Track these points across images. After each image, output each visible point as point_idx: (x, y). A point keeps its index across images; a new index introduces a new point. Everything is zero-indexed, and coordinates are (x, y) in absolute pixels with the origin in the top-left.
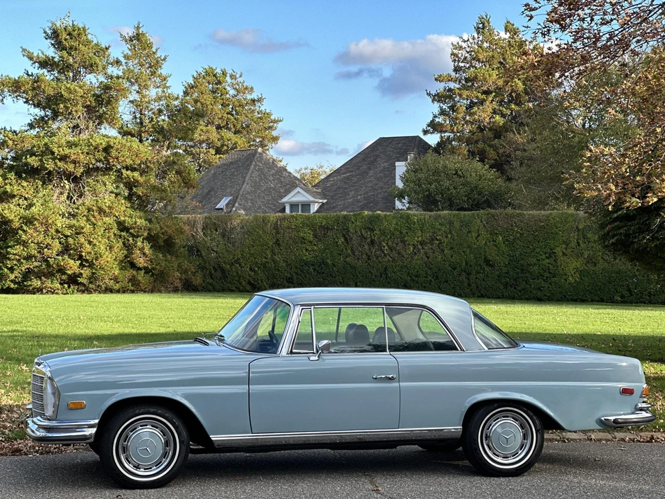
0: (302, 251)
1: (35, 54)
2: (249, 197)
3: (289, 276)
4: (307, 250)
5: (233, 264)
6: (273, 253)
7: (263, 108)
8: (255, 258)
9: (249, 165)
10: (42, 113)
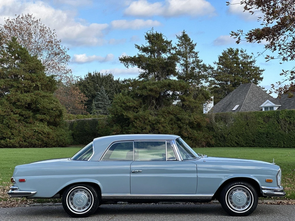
0: (259, 128)
1: (141, 47)
2: (247, 105)
3: (253, 139)
4: (260, 127)
5: (228, 135)
6: (246, 129)
7: (255, 65)
8: (238, 131)
9: (247, 91)
10: (144, 71)
